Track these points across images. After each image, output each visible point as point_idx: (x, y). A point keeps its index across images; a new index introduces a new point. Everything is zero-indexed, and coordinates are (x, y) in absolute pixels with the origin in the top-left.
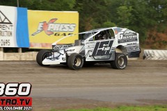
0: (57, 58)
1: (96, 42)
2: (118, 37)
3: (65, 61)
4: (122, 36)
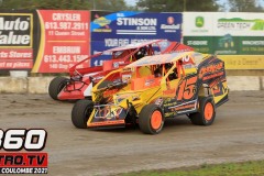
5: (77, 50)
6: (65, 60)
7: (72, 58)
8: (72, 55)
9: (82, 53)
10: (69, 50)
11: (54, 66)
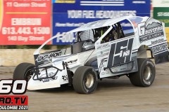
0: (53, 78)
1: (110, 43)
2: (138, 31)
3: (67, 82)
4: (143, 29)
5: (38, 21)
6: (25, 32)
7: (32, 31)
8: (32, 27)
9: (44, 25)
10: (29, 21)
11: (13, 38)
